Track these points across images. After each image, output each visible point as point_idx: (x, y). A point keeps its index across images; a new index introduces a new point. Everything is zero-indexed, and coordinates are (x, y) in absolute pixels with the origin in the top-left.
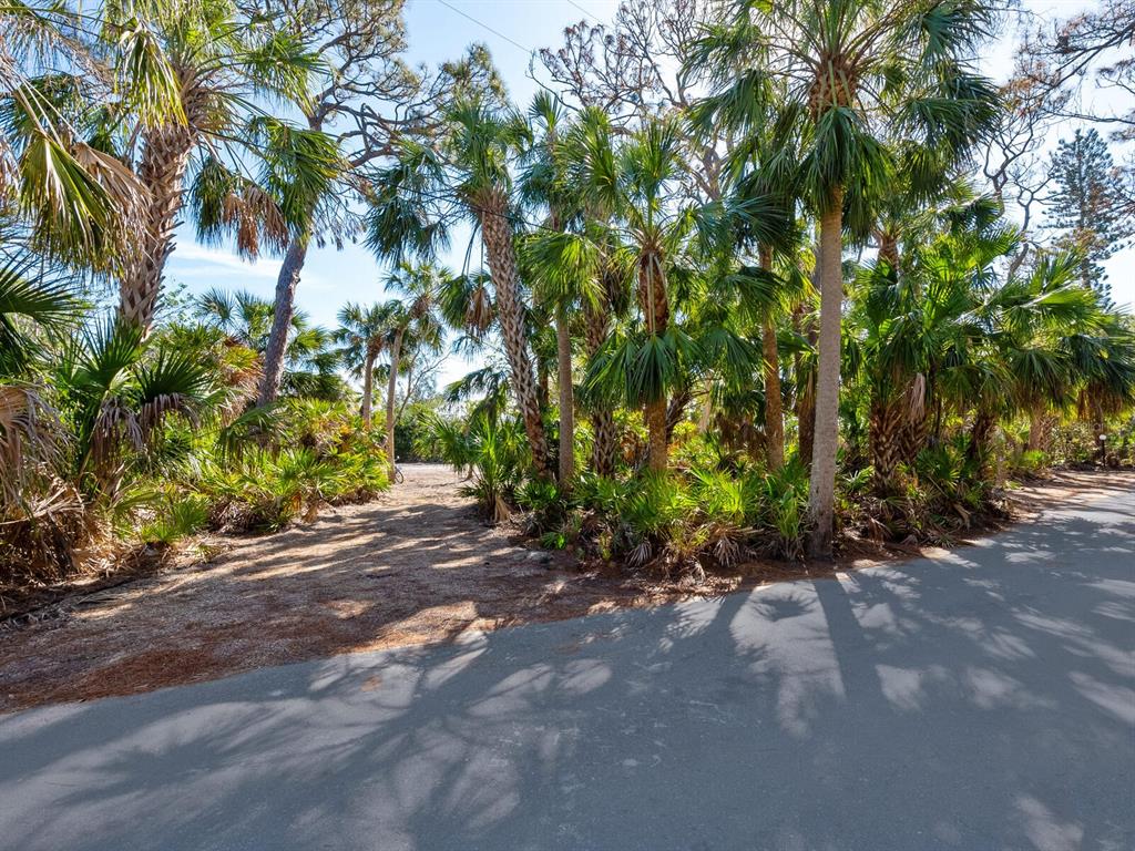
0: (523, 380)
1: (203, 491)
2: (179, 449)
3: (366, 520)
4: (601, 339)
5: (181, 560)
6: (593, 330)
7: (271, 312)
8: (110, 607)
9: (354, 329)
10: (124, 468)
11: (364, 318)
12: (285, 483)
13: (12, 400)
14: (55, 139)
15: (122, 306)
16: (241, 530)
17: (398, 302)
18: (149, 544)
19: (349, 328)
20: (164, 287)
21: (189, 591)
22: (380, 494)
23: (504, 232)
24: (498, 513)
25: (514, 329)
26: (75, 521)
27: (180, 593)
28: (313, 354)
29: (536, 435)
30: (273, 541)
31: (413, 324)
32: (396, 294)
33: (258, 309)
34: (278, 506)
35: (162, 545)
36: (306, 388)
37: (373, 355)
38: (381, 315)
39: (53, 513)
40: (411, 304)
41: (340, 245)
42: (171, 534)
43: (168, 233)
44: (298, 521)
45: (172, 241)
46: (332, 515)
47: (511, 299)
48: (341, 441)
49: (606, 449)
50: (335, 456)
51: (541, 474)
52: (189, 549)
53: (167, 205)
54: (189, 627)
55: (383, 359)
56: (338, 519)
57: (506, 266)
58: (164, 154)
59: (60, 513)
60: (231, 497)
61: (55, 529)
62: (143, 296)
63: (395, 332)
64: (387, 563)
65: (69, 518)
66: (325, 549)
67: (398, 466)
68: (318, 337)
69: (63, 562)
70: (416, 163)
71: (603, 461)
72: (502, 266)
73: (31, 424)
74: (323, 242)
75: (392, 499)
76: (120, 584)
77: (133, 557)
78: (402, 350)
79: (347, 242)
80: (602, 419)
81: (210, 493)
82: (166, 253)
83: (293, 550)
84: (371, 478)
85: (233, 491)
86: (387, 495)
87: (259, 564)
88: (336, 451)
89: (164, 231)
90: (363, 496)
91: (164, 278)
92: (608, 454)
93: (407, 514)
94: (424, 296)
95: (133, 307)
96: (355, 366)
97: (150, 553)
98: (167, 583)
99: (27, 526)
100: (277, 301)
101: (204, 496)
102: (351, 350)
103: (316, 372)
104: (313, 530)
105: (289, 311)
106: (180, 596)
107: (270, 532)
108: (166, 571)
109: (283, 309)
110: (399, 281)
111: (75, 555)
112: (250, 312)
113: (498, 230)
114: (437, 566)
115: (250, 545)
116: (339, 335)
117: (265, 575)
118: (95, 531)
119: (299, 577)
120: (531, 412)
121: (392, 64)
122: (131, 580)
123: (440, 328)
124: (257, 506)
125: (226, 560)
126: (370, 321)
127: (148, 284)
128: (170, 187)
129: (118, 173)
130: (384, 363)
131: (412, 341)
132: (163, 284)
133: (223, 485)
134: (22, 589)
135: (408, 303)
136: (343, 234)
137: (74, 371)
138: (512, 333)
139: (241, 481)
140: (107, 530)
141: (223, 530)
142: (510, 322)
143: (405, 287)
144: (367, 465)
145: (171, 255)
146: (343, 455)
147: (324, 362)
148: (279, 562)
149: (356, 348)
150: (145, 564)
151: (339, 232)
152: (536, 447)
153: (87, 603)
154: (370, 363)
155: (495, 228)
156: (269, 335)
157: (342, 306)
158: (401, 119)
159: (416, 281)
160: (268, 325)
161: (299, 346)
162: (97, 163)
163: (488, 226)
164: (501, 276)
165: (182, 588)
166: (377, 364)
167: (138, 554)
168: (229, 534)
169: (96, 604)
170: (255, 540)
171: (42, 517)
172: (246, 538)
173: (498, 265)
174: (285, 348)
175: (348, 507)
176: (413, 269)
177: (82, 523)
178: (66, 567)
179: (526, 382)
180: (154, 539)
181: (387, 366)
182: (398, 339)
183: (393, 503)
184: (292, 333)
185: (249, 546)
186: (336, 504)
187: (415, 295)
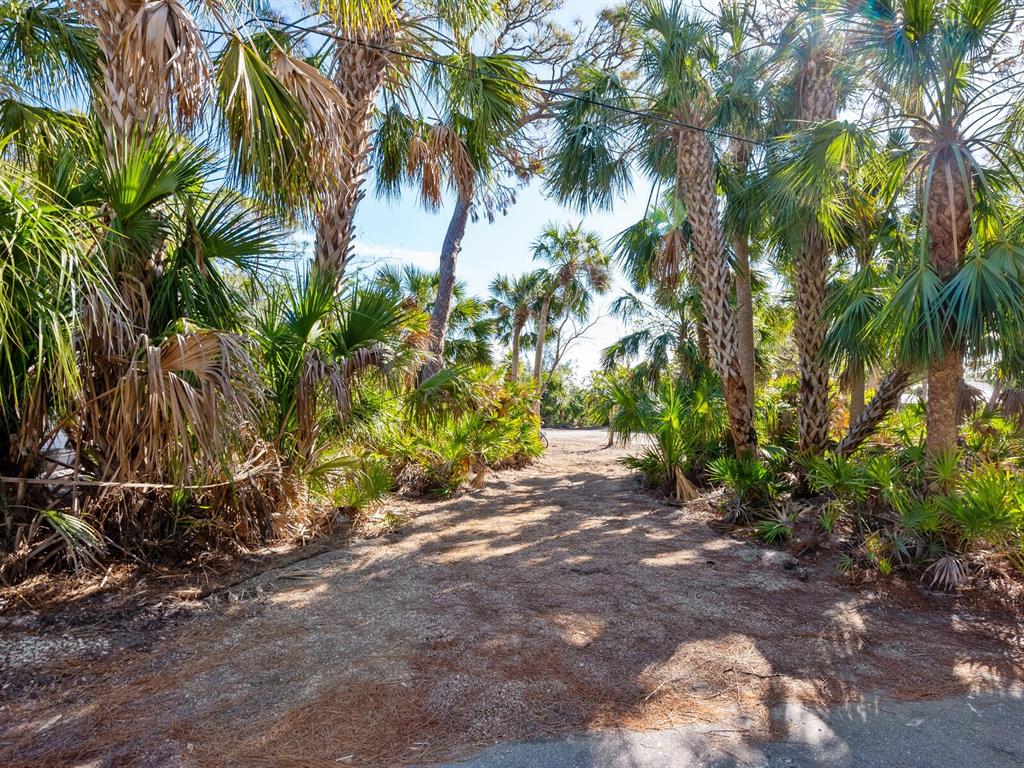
0: (724, 335)
1: (382, 451)
2: (365, 411)
3: (530, 488)
4: (819, 284)
5: (370, 528)
6: (809, 274)
7: (435, 282)
8: (307, 587)
9: (503, 299)
10: (319, 429)
11: (512, 288)
12: (454, 447)
13: (207, 345)
14: (251, 47)
15: (317, 259)
16: (418, 493)
17: (544, 271)
18: (341, 509)
19: (499, 299)
20: (354, 236)
21: (383, 573)
22: (534, 459)
23: (706, 156)
24: (681, 492)
25: (716, 274)
26: (274, 485)
27: (373, 575)
28: (470, 322)
29: (738, 401)
30: (451, 508)
31: (558, 293)
32: (543, 263)
33: (422, 281)
34: (449, 470)
35: (351, 511)
36: (468, 354)
37: (520, 324)
38: (528, 284)
39: (254, 477)
40: (558, 272)
41: (491, 218)
42: (361, 500)
43: (359, 178)
44: (466, 485)
45: (361, 188)
46: (495, 481)
47: (713, 238)
48: (500, 406)
49: (818, 420)
50: (494, 421)
51: (742, 448)
52: (377, 516)
53: (358, 147)
54: (391, 637)
55: (529, 327)
56: (502, 485)
57: (707, 197)
58: (355, 91)
59: (261, 477)
60: (407, 459)
61: (257, 493)
62: (336, 246)
63: (541, 300)
64: (584, 552)
65: (268, 481)
66: (507, 523)
67: (543, 431)
68: (475, 306)
69: (263, 529)
70: (600, 89)
71: (812, 435)
72: (703, 198)
73: (224, 374)
74: (476, 216)
75: (546, 466)
76: (314, 555)
77: (326, 523)
78: (548, 318)
79: (498, 215)
80: (814, 382)
81: (388, 454)
82: (357, 200)
83: (472, 522)
84: (526, 443)
85: (409, 453)
86: (540, 460)
87: (444, 539)
88: (496, 415)
89: (355, 177)
90: (519, 461)
91: (354, 227)
92: (820, 425)
93: (567, 483)
94: (570, 263)
95: (326, 259)
96: (503, 334)
97: (342, 519)
98: (358, 556)
99: (229, 489)
100: (442, 270)
101: (383, 457)
102: (498, 321)
103: (473, 339)
104: (483, 497)
105: (452, 279)
106: (374, 579)
107: (444, 498)
108: (357, 540)
109: (445, 280)
110: (546, 249)
111: (274, 520)
112: (416, 285)
113: (699, 154)
114: (650, 561)
115: (428, 513)
116: (492, 305)
117: (455, 555)
118: (293, 495)
119: (493, 562)
120: (734, 374)
121: (544, 28)
122: (325, 551)
123: (586, 295)
124: (431, 470)
125: (411, 530)
126: (517, 291)
127: (340, 235)
128: (361, 127)
129: (315, 83)
130: (529, 331)
131: (557, 308)
132: (354, 233)
133: (400, 447)
134: (227, 558)
135: (554, 271)
136: (494, 208)
137: (277, 323)
138: (713, 279)
139: (415, 443)
140: (303, 496)
141: (400, 492)
142: (711, 266)
143: (553, 255)
144: (523, 429)
145: (361, 202)
146: (502, 420)
147: (480, 330)
148: (462, 537)
149: (504, 318)
150: (337, 529)
151: (491, 206)
152: (737, 416)
153: (285, 578)
154: (518, 331)
155: (695, 152)
156: (433, 305)
157: (493, 278)
158: (557, 77)
159: (563, 248)
160: (432, 295)
161: (459, 314)
162: (294, 72)
163: (687, 151)
164: (701, 211)
165: (375, 568)
166: (523, 332)
167: (331, 519)
168: (408, 497)
169: (292, 582)
170: (432, 506)
171: (244, 480)
172: (423, 502)
173: (698, 196)
174: (448, 316)
175: (507, 472)
176: (559, 237)
177: (281, 488)
178: (267, 534)
179: (728, 338)
180: (344, 503)
181: (532, 334)
182: (545, 307)
183: (548, 469)
184: (453, 303)
185: (426, 513)
186: (497, 469)
187: (561, 262)
